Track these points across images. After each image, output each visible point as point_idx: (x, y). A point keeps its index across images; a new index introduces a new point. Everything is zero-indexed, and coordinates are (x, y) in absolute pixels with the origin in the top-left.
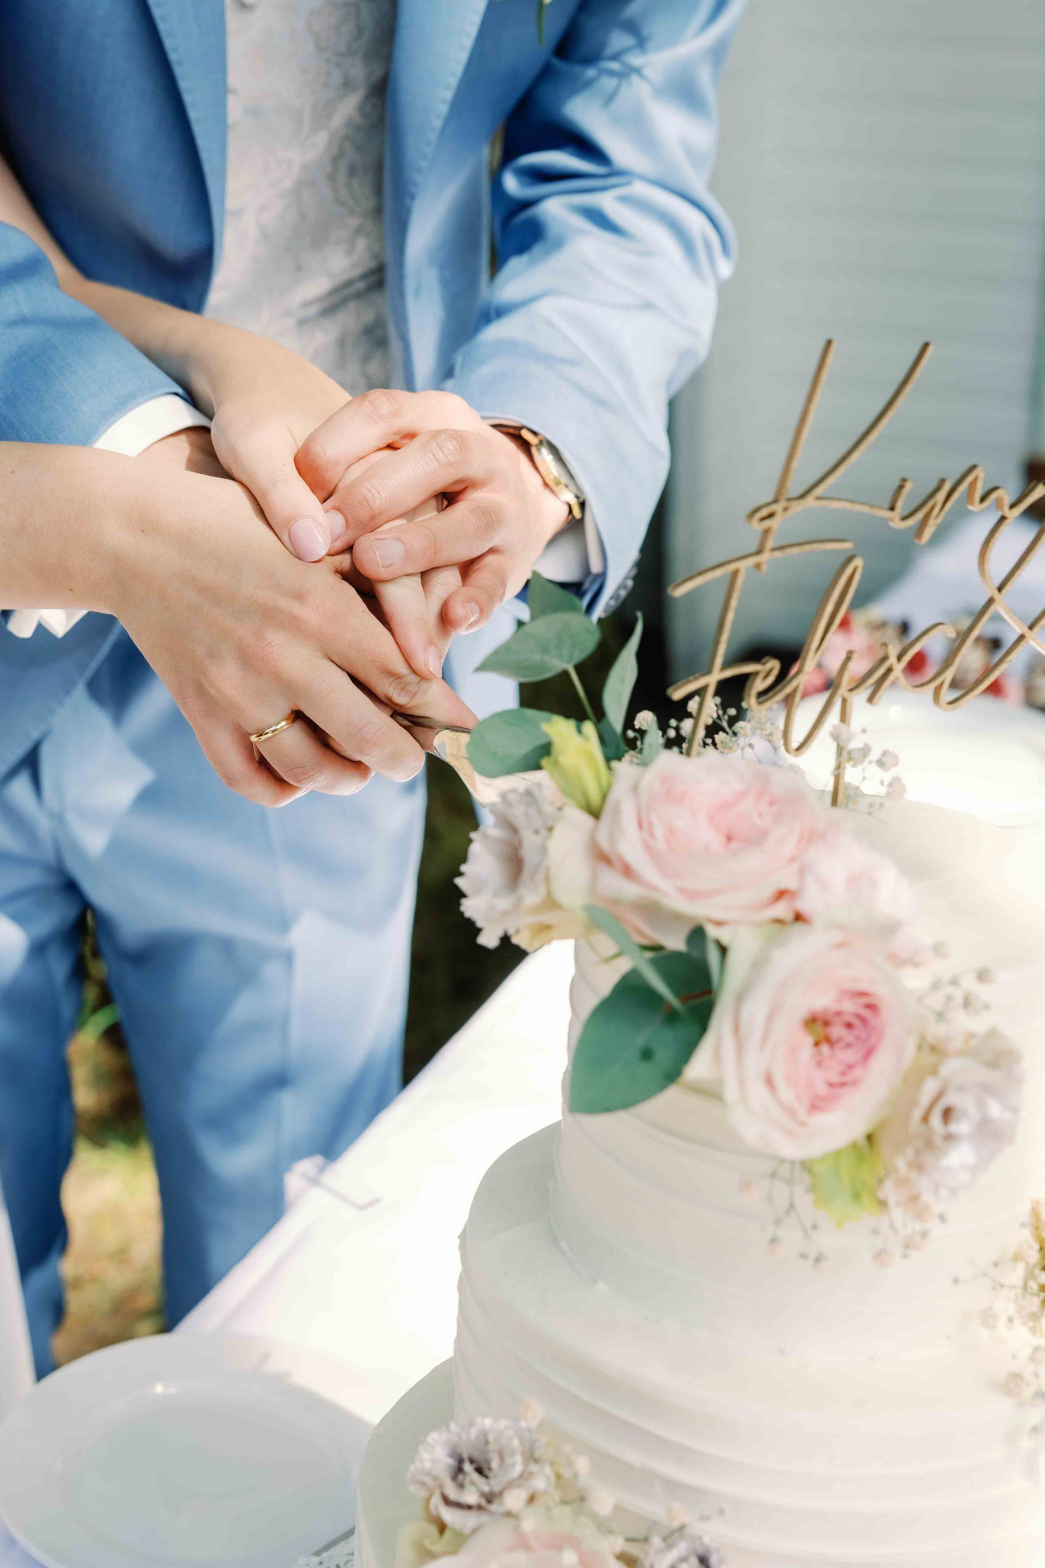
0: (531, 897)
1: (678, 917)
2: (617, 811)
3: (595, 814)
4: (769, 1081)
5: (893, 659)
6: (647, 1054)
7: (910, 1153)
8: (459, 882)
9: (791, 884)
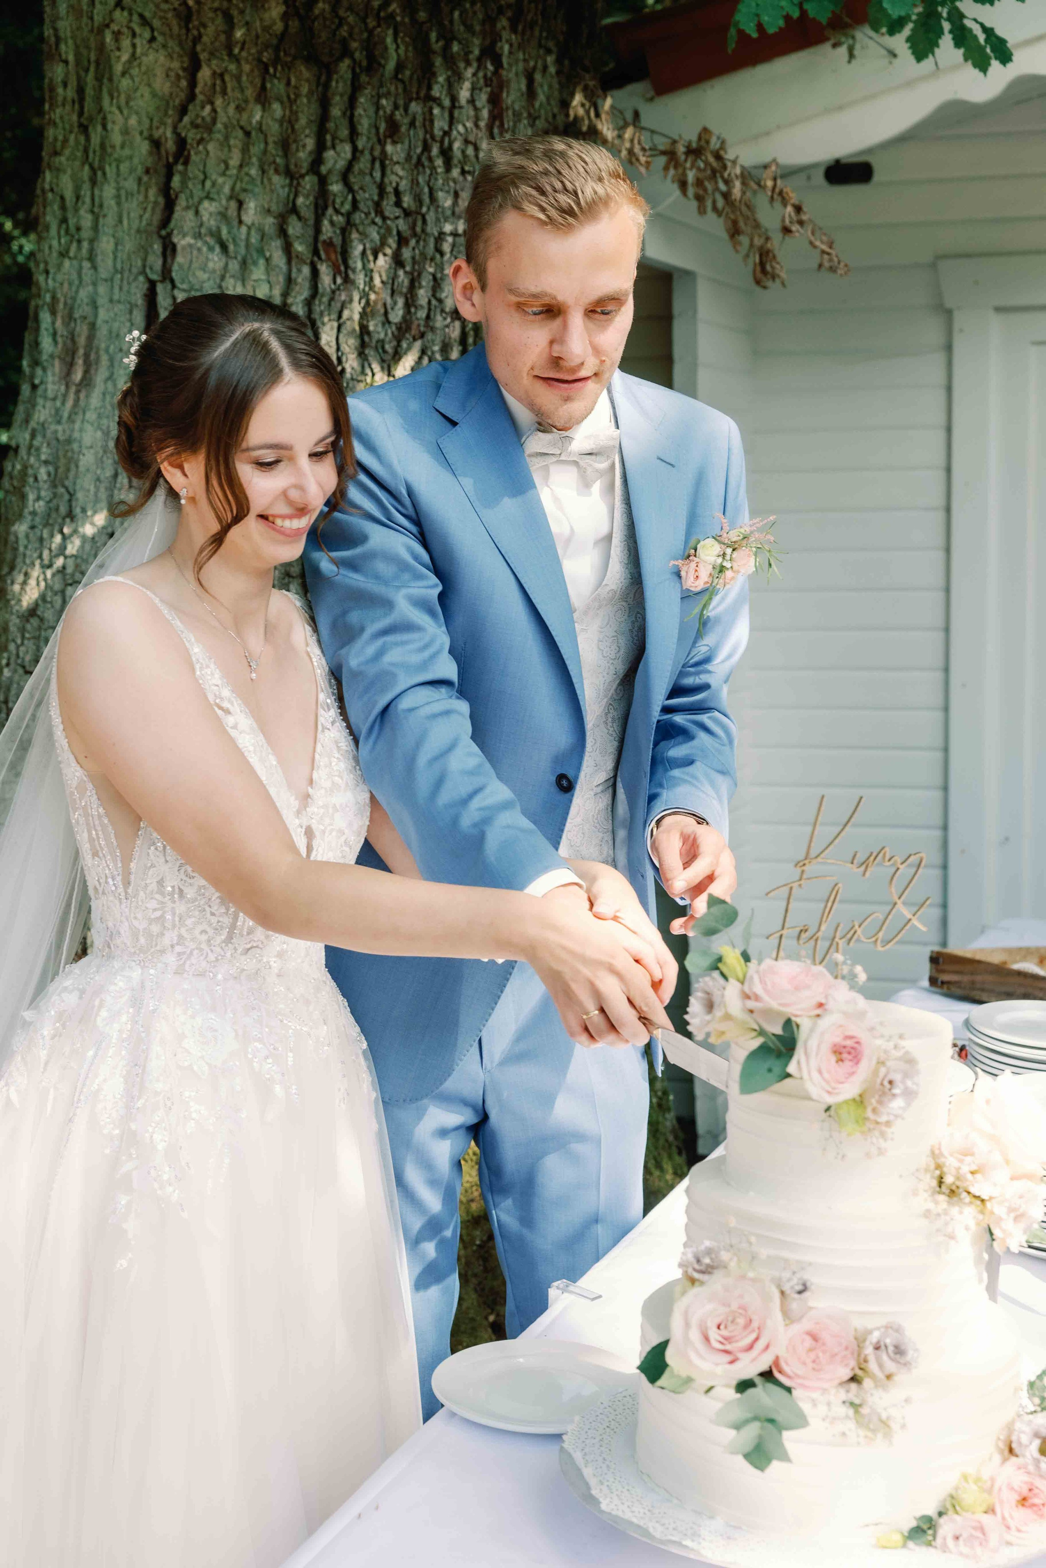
0: (718, 1013)
1: (779, 1014)
2: (752, 978)
3: (742, 983)
4: (820, 1072)
5: (857, 927)
6: (770, 1070)
7: (877, 1097)
8: (686, 1017)
9: (823, 1001)
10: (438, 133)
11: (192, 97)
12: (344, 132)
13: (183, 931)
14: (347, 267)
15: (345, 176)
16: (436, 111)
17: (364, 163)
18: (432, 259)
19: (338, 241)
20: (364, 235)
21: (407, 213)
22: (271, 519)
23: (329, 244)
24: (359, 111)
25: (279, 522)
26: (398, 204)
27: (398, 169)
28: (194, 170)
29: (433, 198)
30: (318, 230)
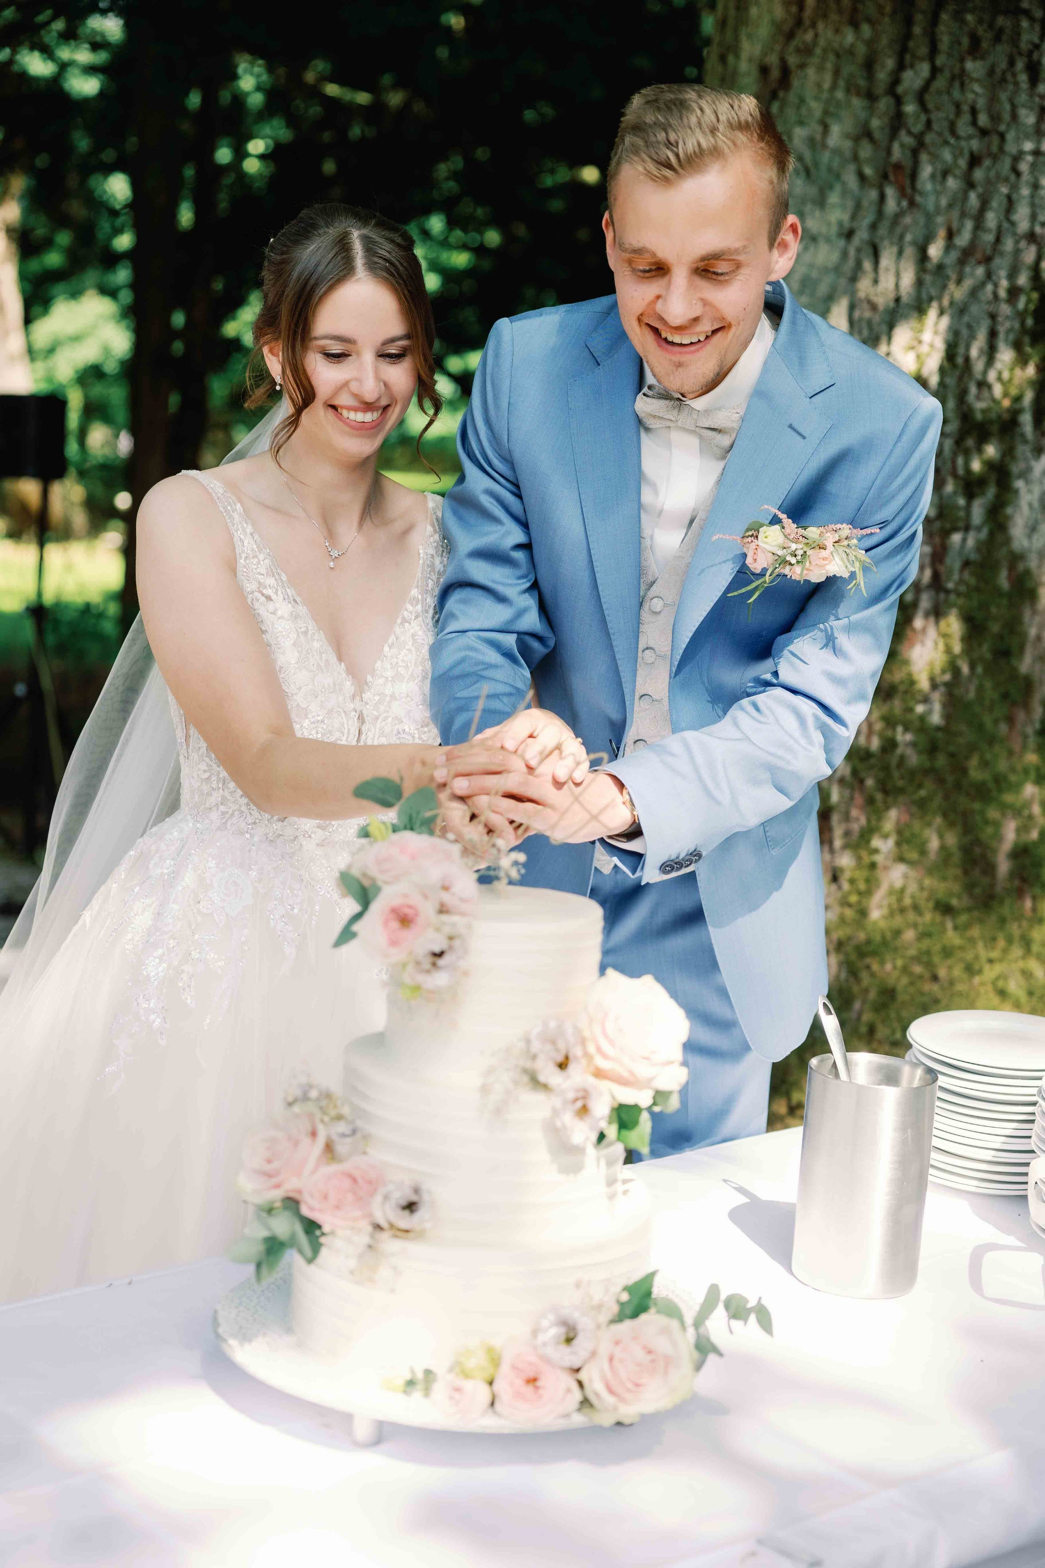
10: (1024, 46)
11: (799, 22)
12: (924, 50)
13: (226, 794)
14: (913, 187)
15: (921, 97)
16: (1025, 24)
17: (940, 83)
18: (1006, 180)
19: (908, 163)
20: (935, 157)
21: (984, 133)
22: (339, 410)
23: (898, 167)
24: (942, 28)
25: (345, 413)
26: (974, 123)
27: (977, 88)
28: (792, 97)
29: (1014, 116)
30: (889, 152)
